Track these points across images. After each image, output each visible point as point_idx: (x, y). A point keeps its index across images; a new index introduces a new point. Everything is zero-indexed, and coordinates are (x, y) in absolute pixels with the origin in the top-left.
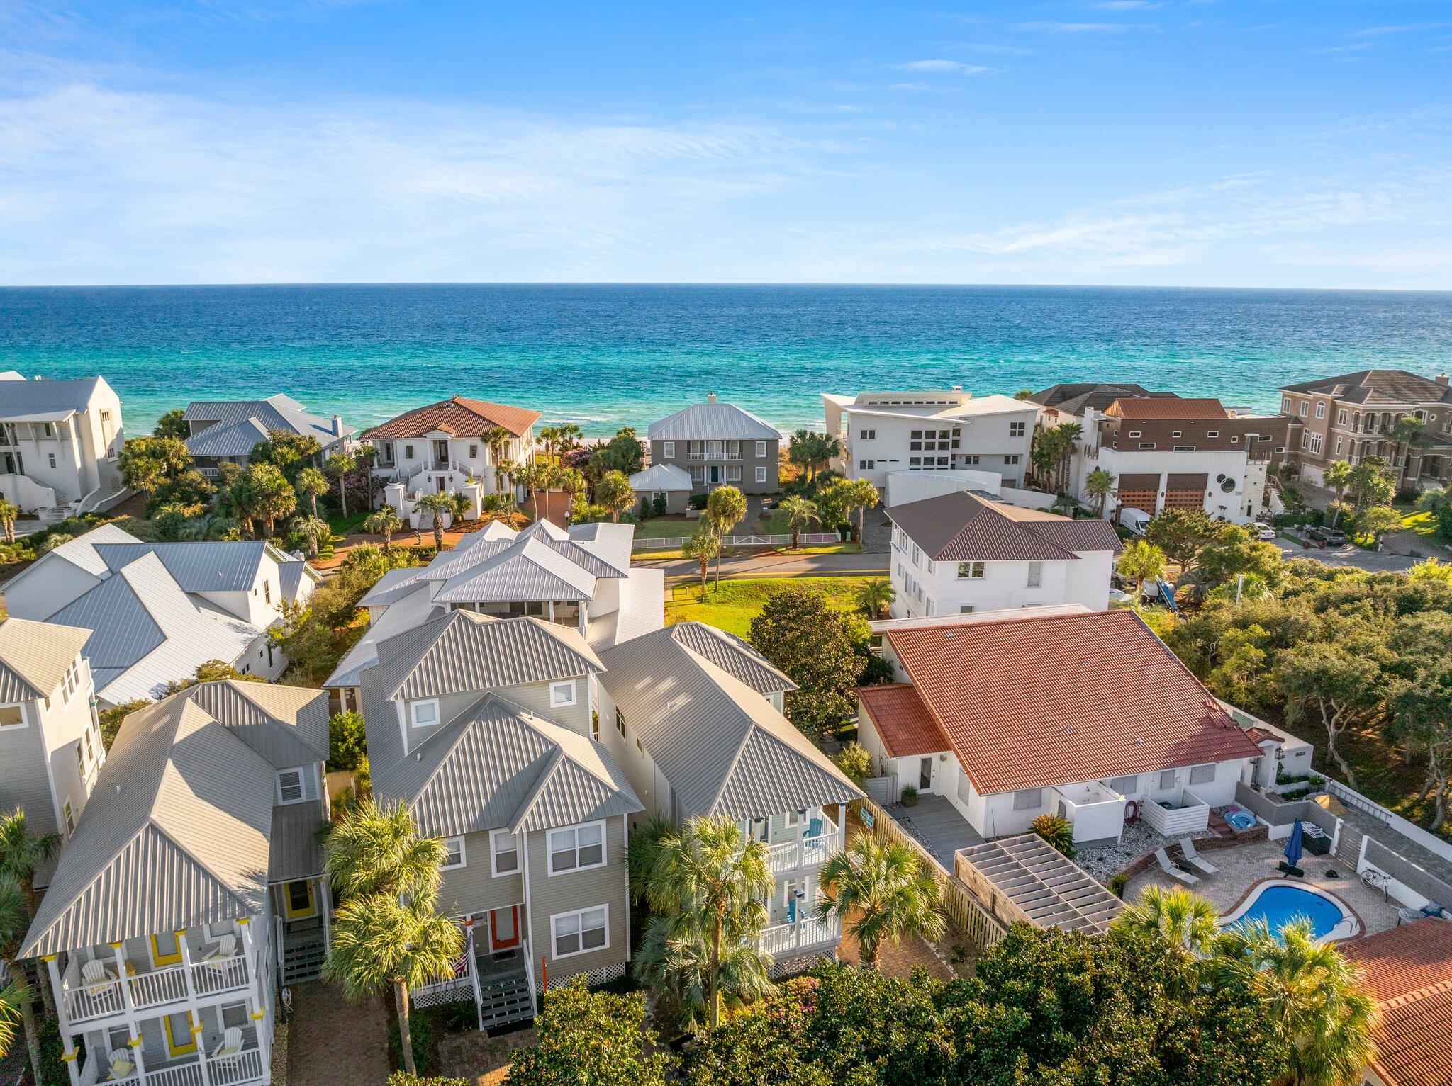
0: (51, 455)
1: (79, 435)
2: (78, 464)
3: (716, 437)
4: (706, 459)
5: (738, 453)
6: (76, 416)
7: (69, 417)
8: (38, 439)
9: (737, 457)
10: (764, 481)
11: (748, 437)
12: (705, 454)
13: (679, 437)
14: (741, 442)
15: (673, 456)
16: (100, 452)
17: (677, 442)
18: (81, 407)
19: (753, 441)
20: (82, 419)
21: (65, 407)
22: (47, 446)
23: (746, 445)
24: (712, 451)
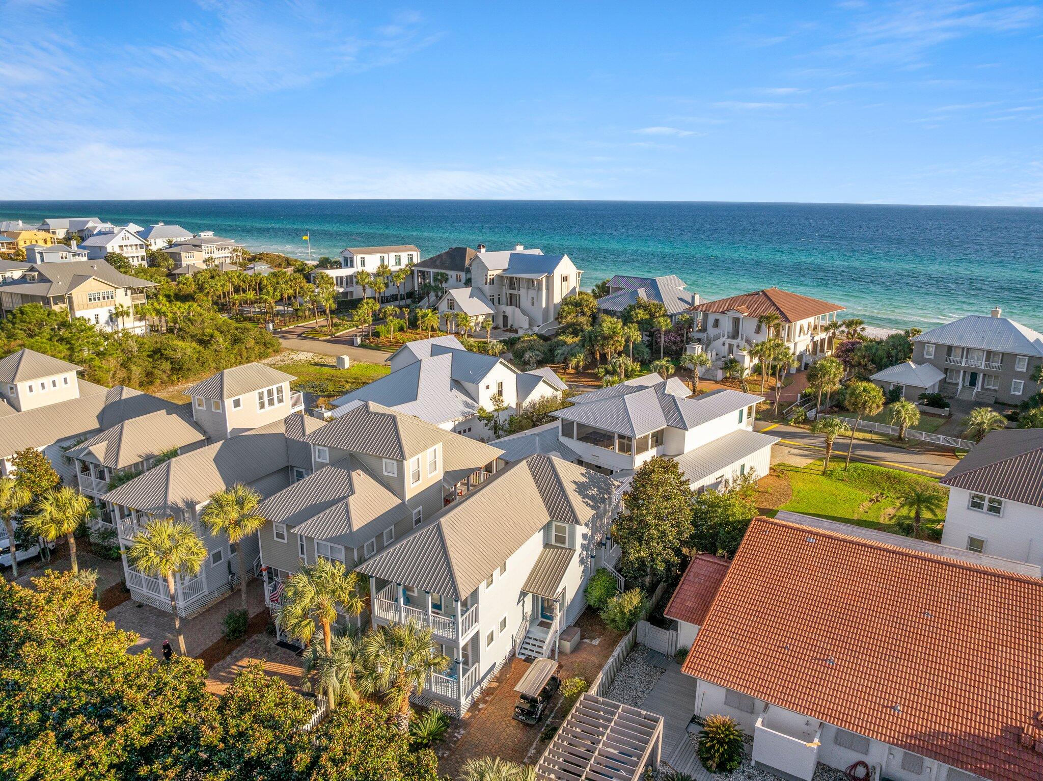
0: (533, 298)
1: (547, 289)
2: (544, 305)
3: (976, 346)
4: (963, 364)
5: (999, 364)
6: (547, 277)
7: (543, 277)
8: (528, 288)
9: (998, 368)
10: (1020, 394)
11: (1010, 351)
12: (964, 360)
13: (940, 341)
14: (1003, 354)
15: (932, 357)
16: (557, 299)
17: (938, 346)
18: (550, 272)
19: (1015, 355)
20: (550, 279)
21: (542, 272)
22: (532, 293)
23: (1008, 358)
24: (972, 358)
